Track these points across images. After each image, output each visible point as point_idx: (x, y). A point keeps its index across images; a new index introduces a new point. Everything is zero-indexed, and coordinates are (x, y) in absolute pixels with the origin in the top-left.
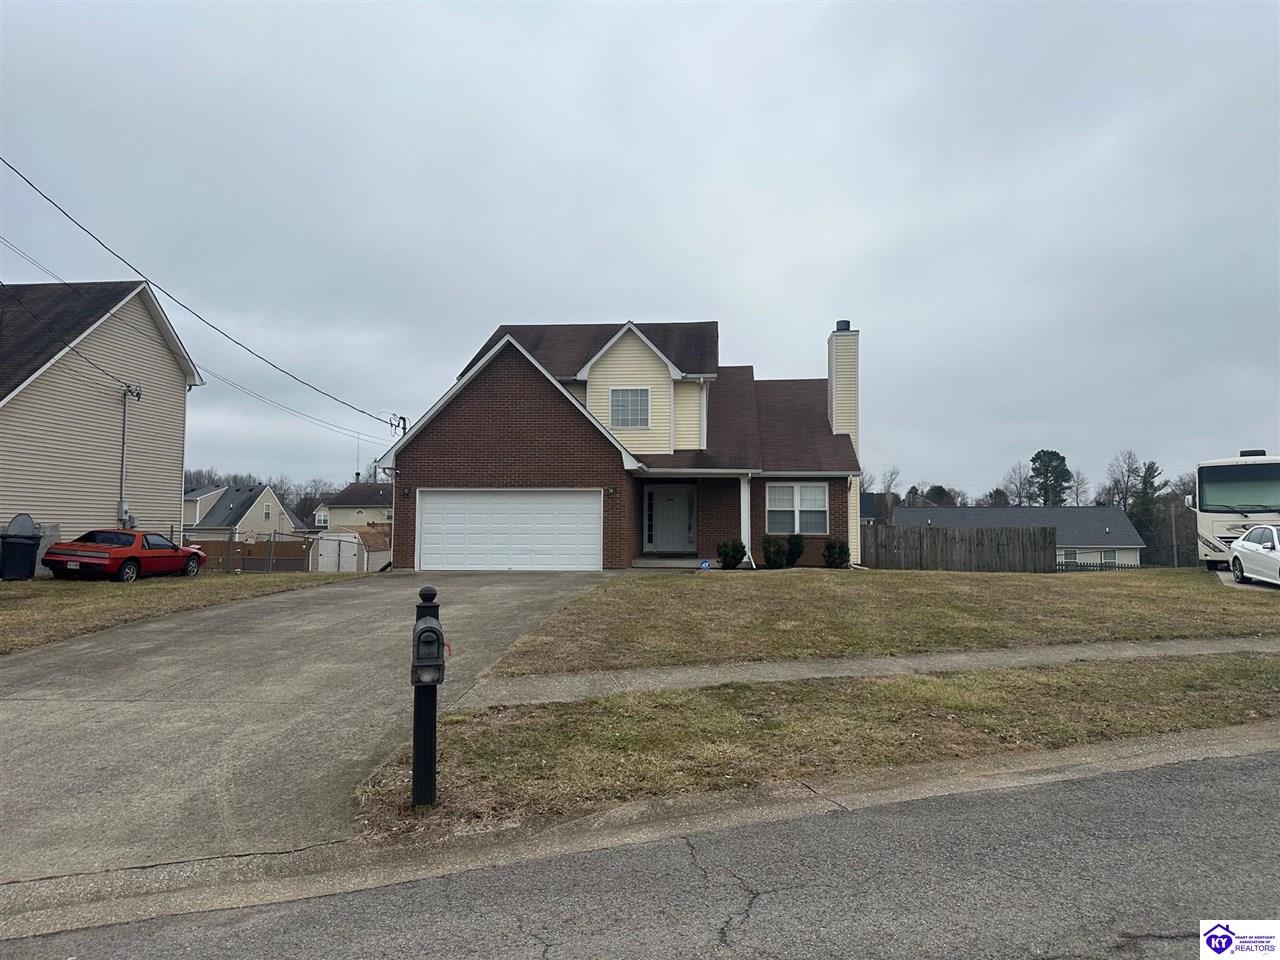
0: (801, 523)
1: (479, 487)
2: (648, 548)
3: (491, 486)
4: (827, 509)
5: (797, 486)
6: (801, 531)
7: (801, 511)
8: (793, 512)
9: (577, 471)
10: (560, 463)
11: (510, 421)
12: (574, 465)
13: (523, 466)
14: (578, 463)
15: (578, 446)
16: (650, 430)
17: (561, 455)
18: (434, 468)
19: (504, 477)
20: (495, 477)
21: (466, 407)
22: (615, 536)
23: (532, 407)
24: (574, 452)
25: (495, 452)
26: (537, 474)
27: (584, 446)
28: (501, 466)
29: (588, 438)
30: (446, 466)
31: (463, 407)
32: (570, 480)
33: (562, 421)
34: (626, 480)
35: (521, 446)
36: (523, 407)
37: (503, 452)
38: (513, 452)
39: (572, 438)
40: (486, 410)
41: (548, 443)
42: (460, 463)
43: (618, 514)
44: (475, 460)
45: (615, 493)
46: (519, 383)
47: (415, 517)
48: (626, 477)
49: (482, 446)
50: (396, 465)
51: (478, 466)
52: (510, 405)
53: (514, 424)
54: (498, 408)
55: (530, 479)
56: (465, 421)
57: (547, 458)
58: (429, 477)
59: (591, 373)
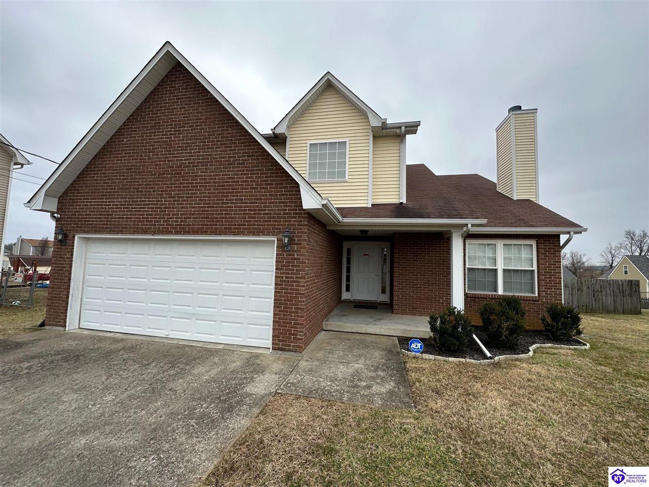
0: (505, 283)
1: (134, 233)
2: (345, 296)
3: (145, 232)
4: (535, 268)
5: (500, 244)
6: (505, 290)
7: (504, 270)
8: (496, 270)
9: (244, 214)
10: (225, 203)
11: (171, 154)
12: (242, 207)
13: (182, 208)
14: (247, 203)
15: (248, 181)
16: (347, 182)
17: (227, 193)
18: (92, 212)
19: (160, 221)
20: (151, 221)
21: (128, 141)
22: (290, 304)
23: (196, 136)
24: (242, 189)
25: (154, 191)
26: (197, 218)
27: (254, 181)
28: (159, 208)
29: (260, 170)
30: (103, 208)
31: (125, 140)
32: (235, 225)
33: (230, 150)
34: (306, 225)
35: (181, 184)
36: (187, 136)
37: (162, 191)
38: (172, 191)
39: (240, 171)
40: (148, 143)
41: (212, 179)
42: (117, 205)
43: (295, 274)
44: (133, 201)
45: (293, 244)
46: (184, 108)
47: (71, 267)
48: (308, 222)
49: (140, 185)
50: (58, 209)
51: (134, 208)
52: (173, 134)
53: (176, 157)
54: (160, 138)
55: (189, 225)
56: (126, 157)
57: (210, 197)
58: (86, 221)
59: (291, 129)
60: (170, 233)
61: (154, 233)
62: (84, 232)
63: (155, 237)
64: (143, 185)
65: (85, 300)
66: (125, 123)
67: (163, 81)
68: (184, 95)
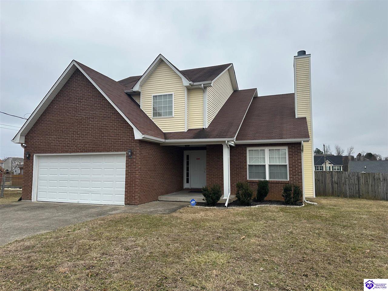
0: (270, 173)
1: (61, 153)
2: (186, 186)
3: (67, 152)
4: (287, 163)
5: (267, 149)
6: (270, 178)
7: (270, 166)
8: (264, 166)
9: (111, 142)
10: (102, 137)
11: (77, 113)
12: (110, 138)
13: (83, 139)
14: (112, 136)
15: (112, 126)
16: (173, 118)
17: (104, 132)
18: (41, 143)
19: (73, 146)
20: (69, 147)
21: (57, 107)
22: (132, 183)
23: (88, 104)
24: (110, 130)
25: (70, 132)
26: (90, 144)
27: (116, 126)
28: (72, 140)
29: (118, 120)
30: (46, 141)
31: (55, 106)
32: (108, 147)
33: (104, 111)
34: (138, 146)
35: (82, 128)
36: (84, 104)
37: (73, 132)
38: (79, 131)
39: (109, 121)
40: (66, 108)
41: (96, 125)
42: (53, 139)
43: (134, 169)
44: (60, 137)
45: (133, 155)
46: (82, 90)
47: (33, 171)
48: (140, 144)
49: (63, 129)
50: (25, 142)
51: (61, 140)
52: (77, 103)
53: (80, 115)
54: (72, 105)
55: (87, 148)
56: (56, 115)
57: (96, 134)
58: (39, 147)
59: (143, 87)
60: (78, 152)
61: (71, 152)
62: (38, 153)
63: (71, 154)
64: (65, 129)
65: (39, 187)
66: (55, 98)
67: (72, 76)
68: (82, 83)
